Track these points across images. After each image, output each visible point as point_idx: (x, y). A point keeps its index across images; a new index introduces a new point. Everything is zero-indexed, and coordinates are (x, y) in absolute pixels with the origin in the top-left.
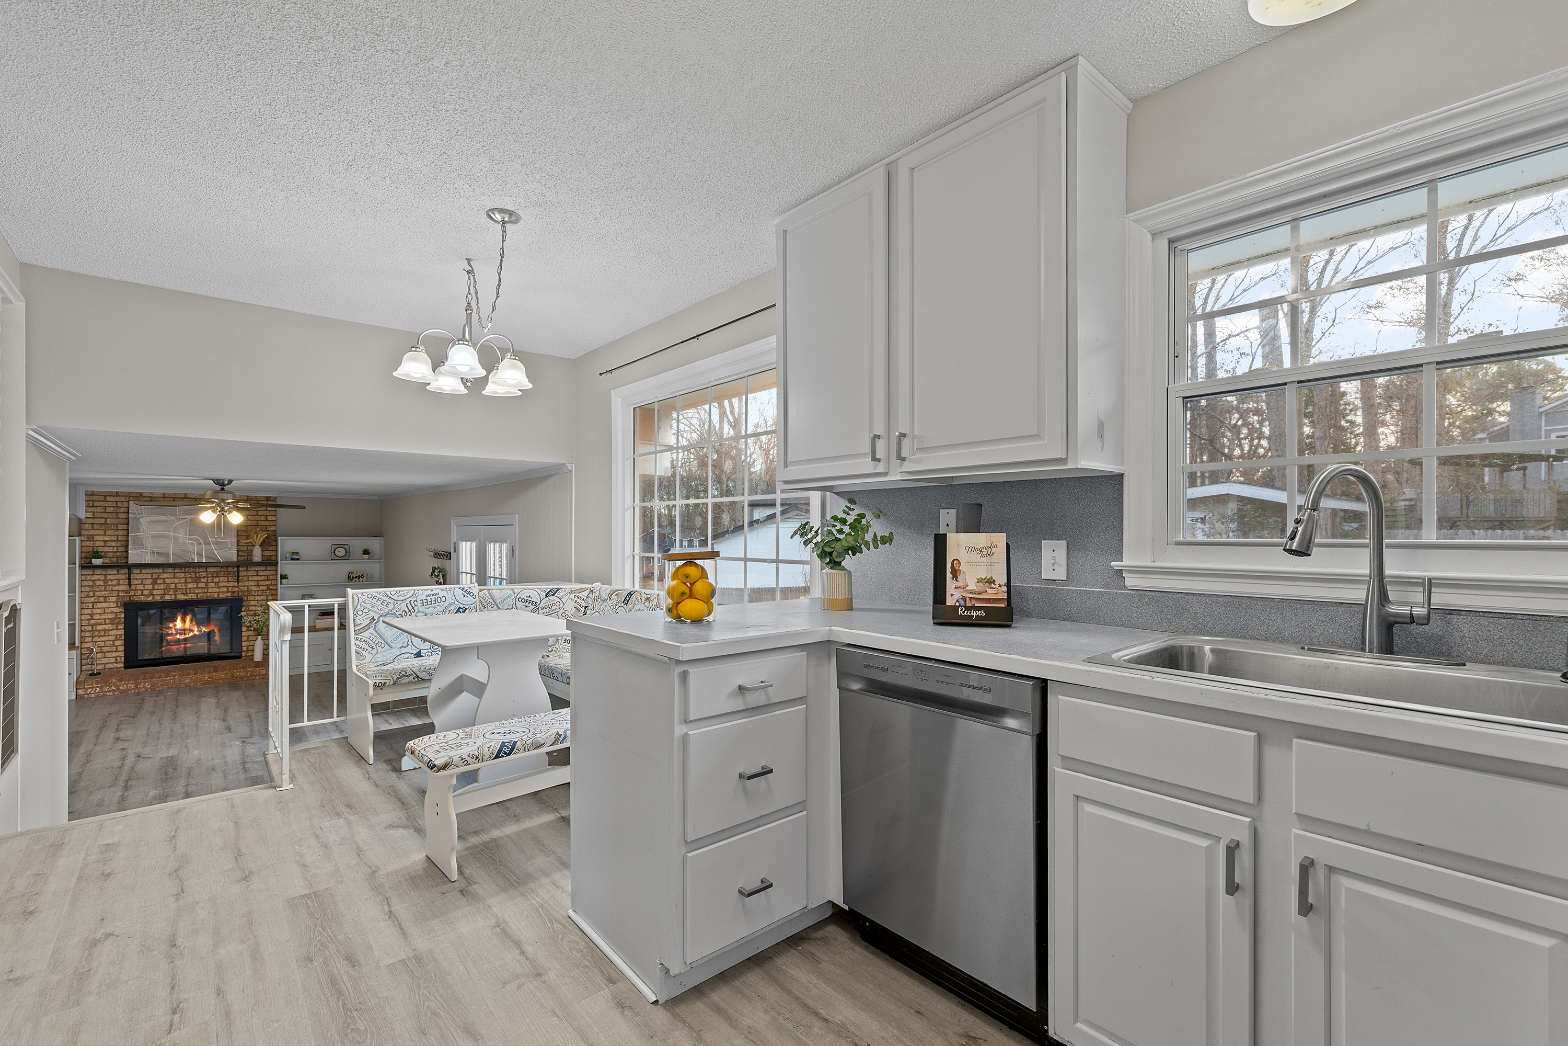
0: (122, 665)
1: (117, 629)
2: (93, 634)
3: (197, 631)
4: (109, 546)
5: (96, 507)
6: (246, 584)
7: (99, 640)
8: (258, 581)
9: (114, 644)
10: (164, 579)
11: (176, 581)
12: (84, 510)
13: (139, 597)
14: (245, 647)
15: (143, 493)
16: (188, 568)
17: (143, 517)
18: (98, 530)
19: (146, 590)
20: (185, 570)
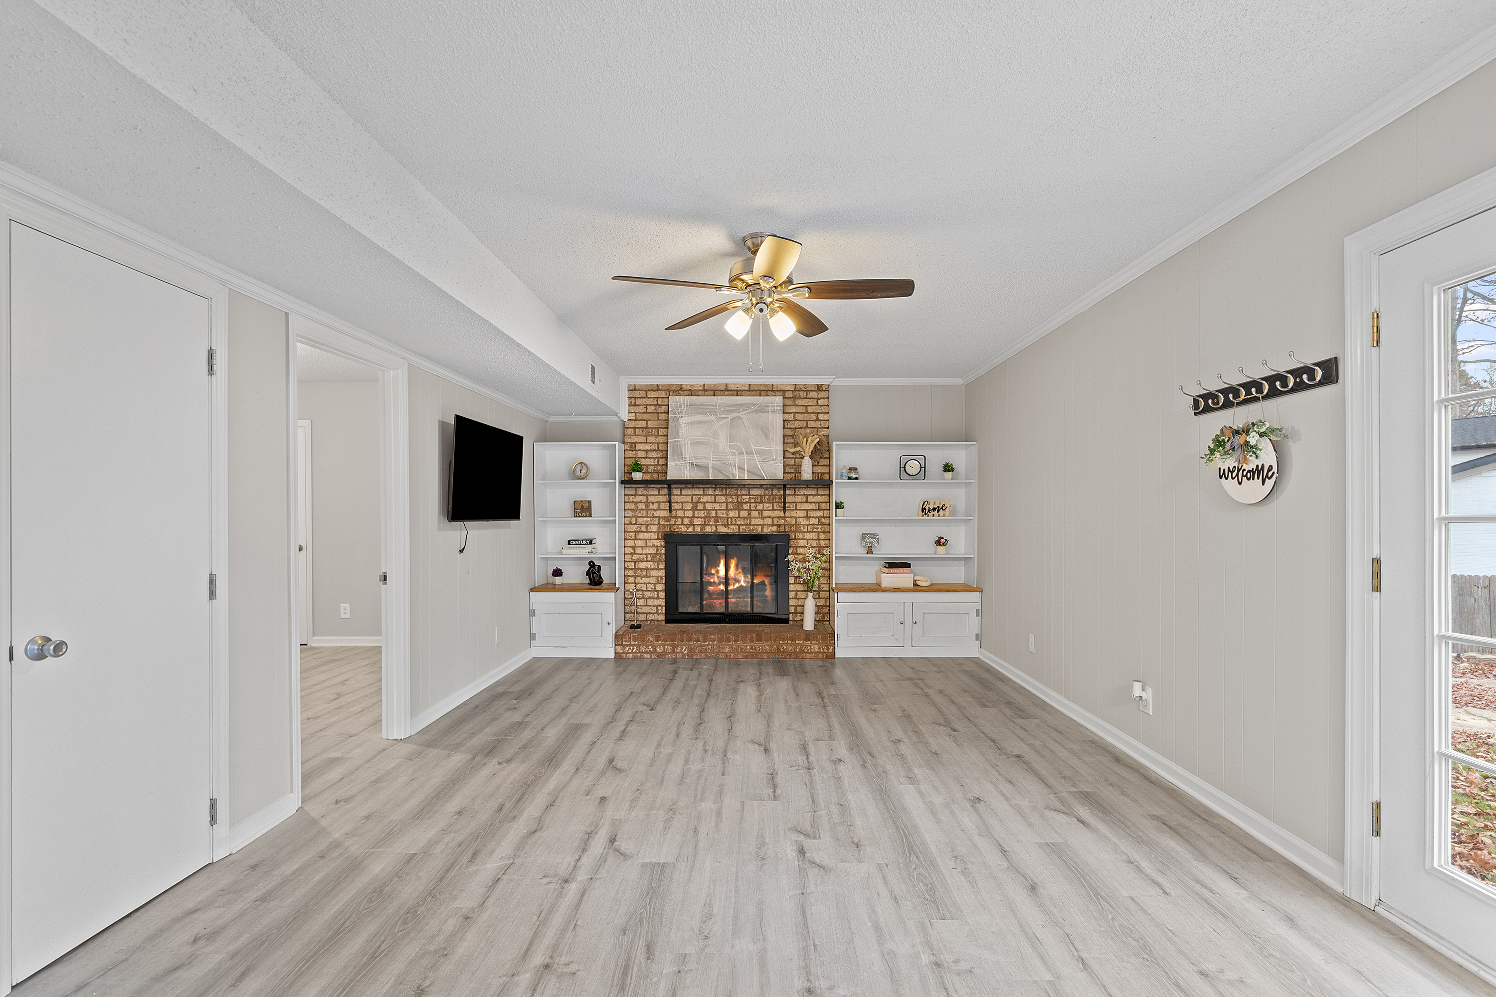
0: (662, 617)
1: (658, 569)
2: (635, 573)
3: (742, 582)
4: (650, 458)
5: (639, 405)
6: (794, 514)
7: (641, 581)
8: (807, 510)
9: (655, 589)
10: (704, 503)
11: (717, 506)
12: (627, 411)
13: (680, 526)
14: (793, 607)
15: (683, 386)
16: (730, 489)
17: (682, 417)
18: (640, 435)
19: (686, 517)
20: (726, 490)
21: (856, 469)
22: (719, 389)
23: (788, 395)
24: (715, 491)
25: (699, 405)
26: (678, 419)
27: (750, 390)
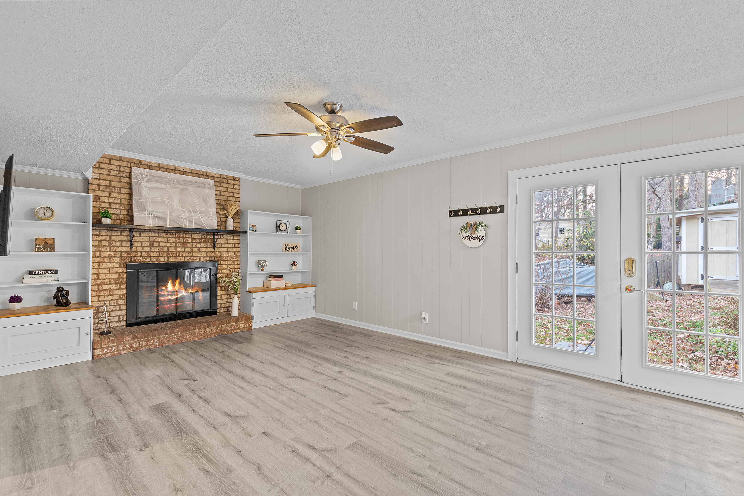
0: (124, 323)
1: (120, 289)
2: (99, 293)
3: (185, 293)
4: (113, 209)
5: (102, 168)
6: (220, 250)
7: (105, 299)
8: (228, 248)
9: (117, 303)
10: (159, 242)
11: (169, 245)
12: (91, 171)
13: (139, 258)
14: (219, 305)
15: (142, 161)
16: (178, 234)
17: (143, 183)
18: (104, 191)
19: (144, 252)
20: (175, 235)
22: (170, 168)
23: (216, 179)
24: (167, 234)
25: (157, 176)
26: (141, 184)
27: (192, 173)
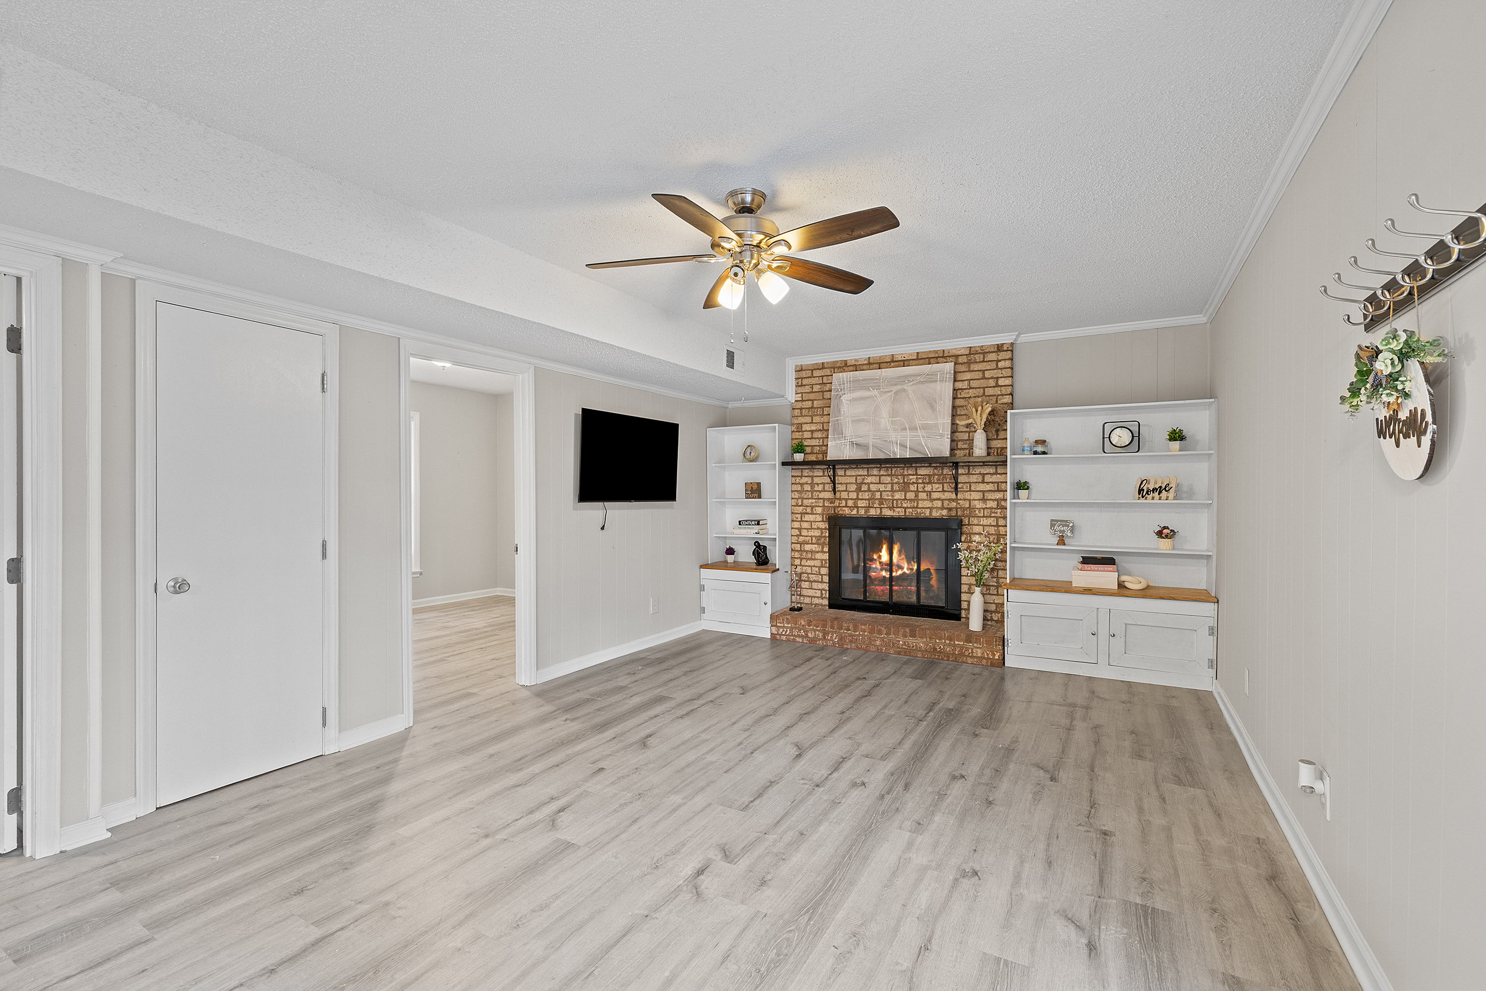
0: (826, 602)
1: (823, 552)
2: (801, 555)
3: (908, 569)
4: (812, 438)
5: (805, 385)
6: (967, 496)
7: (807, 564)
8: (983, 492)
9: (820, 572)
10: (869, 484)
11: (882, 487)
12: (794, 392)
13: (844, 508)
14: (965, 603)
15: (848, 361)
16: (895, 469)
17: (844, 394)
18: (806, 416)
19: (850, 499)
20: (892, 470)
21: (1045, 441)
22: (885, 360)
23: (960, 360)
24: (880, 471)
25: (862, 380)
26: (841, 396)
27: (918, 359)
